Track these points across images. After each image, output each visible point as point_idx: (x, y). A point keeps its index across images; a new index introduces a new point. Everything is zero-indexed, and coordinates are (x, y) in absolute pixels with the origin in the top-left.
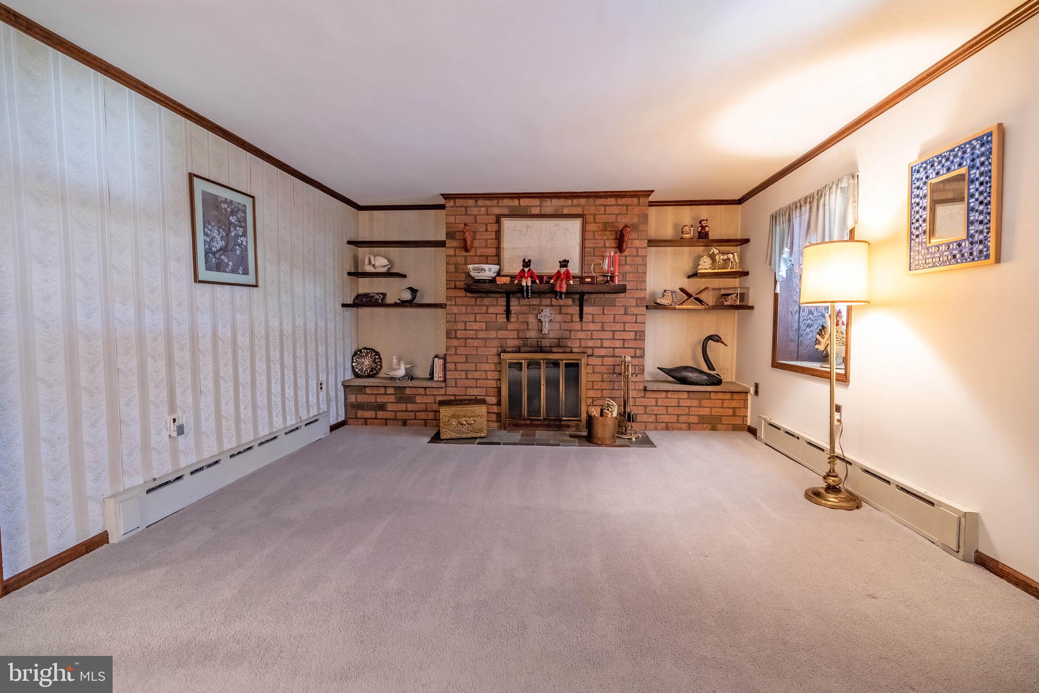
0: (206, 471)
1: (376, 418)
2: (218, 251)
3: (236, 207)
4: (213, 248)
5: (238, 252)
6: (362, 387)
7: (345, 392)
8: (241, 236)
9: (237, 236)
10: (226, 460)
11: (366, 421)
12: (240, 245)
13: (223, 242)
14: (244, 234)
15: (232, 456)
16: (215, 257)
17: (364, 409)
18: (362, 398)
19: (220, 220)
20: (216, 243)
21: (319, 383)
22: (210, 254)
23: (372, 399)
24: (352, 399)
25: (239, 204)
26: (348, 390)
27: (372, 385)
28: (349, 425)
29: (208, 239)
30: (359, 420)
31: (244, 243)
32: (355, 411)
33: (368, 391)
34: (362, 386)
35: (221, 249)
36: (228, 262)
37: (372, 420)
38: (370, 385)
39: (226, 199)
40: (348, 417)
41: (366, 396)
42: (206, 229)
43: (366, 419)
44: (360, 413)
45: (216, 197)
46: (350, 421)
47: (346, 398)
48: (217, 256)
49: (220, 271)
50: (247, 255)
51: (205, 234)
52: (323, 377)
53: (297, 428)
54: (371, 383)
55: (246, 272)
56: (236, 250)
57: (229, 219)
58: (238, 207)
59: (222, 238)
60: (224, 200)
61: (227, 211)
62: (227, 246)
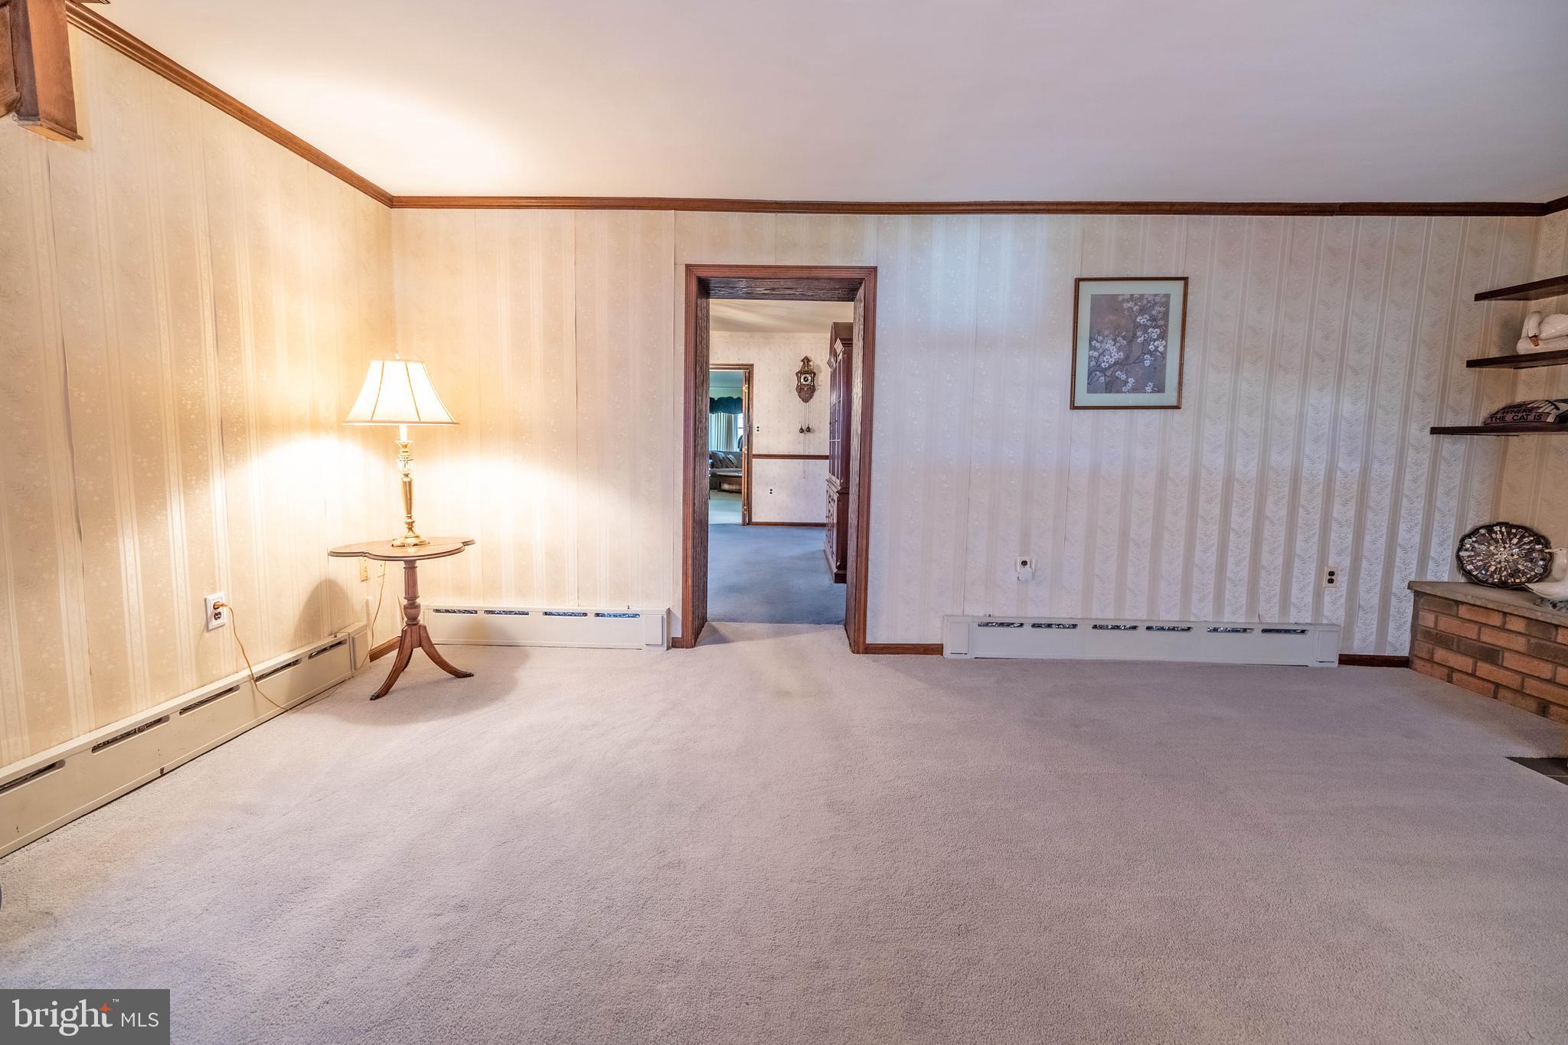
0: (1054, 631)
1: (1473, 675)
2: (1110, 367)
3: (1149, 302)
4: (1103, 365)
5: (1147, 363)
6: (1453, 603)
7: (1415, 602)
8: (1155, 340)
9: (1147, 342)
10: (1085, 628)
11: (1450, 675)
12: (1150, 353)
13: (1121, 354)
14: (1163, 336)
15: (1095, 627)
16: (1105, 375)
17: (1449, 648)
18: (1447, 625)
19: (1119, 325)
20: (1109, 357)
21: (1327, 571)
22: (1098, 373)
23: (1471, 632)
24: (1428, 620)
25: (1155, 295)
26: (1422, 601)
27: (1472, 602)
28: (1414, 669)
29: (1096, 354)
30: (1436, 667)
31: (1161, 349)
32: (1431, 646)
33: (1463, 611)
34: (1454, 600)
35: (1116, 363)
36: (1127, 378)
37: (1465, 677)
38: (1466, 601)
39: (1132, 295)
40: (1415, 653)
41: (1456, 622)
42: (1093, 343)
43: (1452, 670)
44: (1440, 654)
45: (1114, 297)
46: (1418, 663)
47: (1415, 616)
48: (1109, 373)
49: (1110, 392)
50: (1165, 365)
51: (1092, 348)
52: (1339, 561)
53: (1245, 630)
54: (1470, 597)
55: (1160, 389)
56: (1143, 361)
57: (1135, 321)
58: (1154, 300)
59: (1119, 349)
60: (1129, 296)
61: (1133, 311)
62: (1127, 357)
